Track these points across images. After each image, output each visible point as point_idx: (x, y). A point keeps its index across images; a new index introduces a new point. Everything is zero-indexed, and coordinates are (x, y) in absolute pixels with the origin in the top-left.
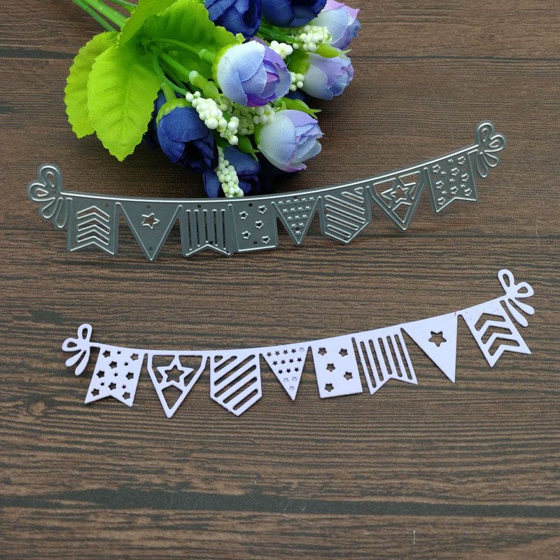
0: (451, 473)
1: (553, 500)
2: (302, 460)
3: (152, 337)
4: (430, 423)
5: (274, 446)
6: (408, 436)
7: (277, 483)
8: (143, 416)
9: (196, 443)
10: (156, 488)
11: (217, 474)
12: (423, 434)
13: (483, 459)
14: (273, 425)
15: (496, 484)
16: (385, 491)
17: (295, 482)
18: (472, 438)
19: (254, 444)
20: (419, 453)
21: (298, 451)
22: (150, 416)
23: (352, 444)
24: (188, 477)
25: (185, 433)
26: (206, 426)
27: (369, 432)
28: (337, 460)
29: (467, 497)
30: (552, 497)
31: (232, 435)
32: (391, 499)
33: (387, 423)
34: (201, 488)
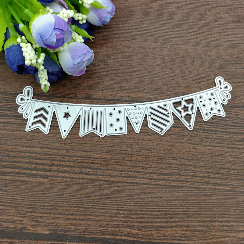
0: (142, 226)
1: (184, 240)
2: (76, 217)
3: (12, 154)
4: (136, 201)
5: (64, 210)
6: (125, 208)
7: (65, 228)
8: (6, 194)
9: (30, 208)
10: (11, 229)
11: (38, 224)
12: (131, 207)
13: (156, 220)
14: (65, 200)
15: (160, 232)
16: (112, 233)
17: (73, 227)
18: (153, 210)
19: (56, 209)
20: (128, 216)
21: (75, 213)
22: (10, 194)
23: (100, 210)
24: (25, 225)
25: (25, 203)
26: (35, 199)
27: (107, 204)
28: (92, 217)
29: (147, 237)
30: (184, 239)
31: (46, 204)
32: (114, 237)
33: (116, 201)
34: (30, 230)
